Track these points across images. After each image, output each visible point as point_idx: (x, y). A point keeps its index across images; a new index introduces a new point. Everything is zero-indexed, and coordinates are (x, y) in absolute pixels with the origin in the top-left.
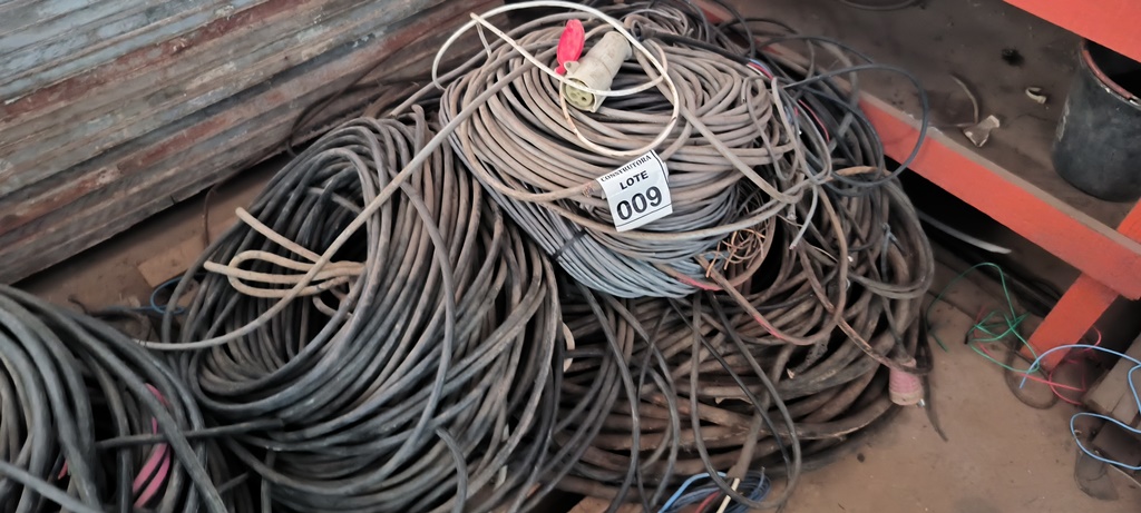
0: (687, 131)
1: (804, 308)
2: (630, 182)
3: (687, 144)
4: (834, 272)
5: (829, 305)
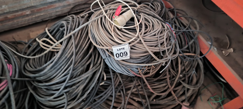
0: (138, 40)
2: (120, 49)
5: (170, 86)
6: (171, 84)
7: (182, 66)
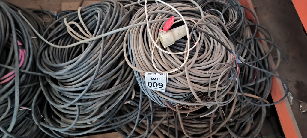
0: (182, 73)
1: (204, 126)
2: (154, 79)
3: (180, 76)
4: (221, 122)
5: (211, 131)
6: (214, 129)
7: (237, 107)
